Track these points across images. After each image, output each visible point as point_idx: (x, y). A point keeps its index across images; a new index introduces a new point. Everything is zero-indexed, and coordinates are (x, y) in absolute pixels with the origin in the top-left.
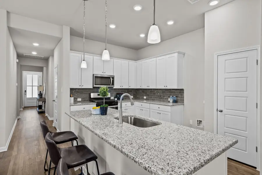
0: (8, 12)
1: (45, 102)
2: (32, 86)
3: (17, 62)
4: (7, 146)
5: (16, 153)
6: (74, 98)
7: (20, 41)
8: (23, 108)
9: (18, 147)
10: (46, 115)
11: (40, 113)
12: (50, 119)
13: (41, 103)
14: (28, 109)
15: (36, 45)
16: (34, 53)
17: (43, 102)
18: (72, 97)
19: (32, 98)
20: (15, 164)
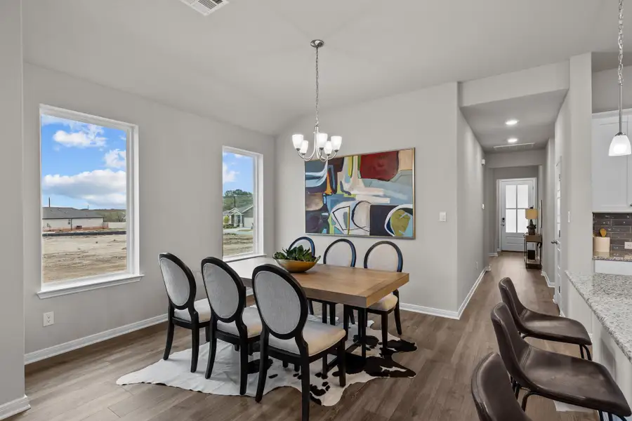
0: (460, 83)
1: (541, 244)
2: (517, 209)
3: (482, 165)
4: (461, 310)
5: (471, 330)
6: (611, 240)
7: (486, 126)
8: (498, 252)
9: (476, 320)
10: (543, 273)
11: (530, 267)
12: (550, 285)
13: (531, 246)
14: (508, 256)
15: (512, 123)
16: (513, 141)
17: (537, 245)
18: (606, 236)
19: (516, 235)
20: (466, 347)
